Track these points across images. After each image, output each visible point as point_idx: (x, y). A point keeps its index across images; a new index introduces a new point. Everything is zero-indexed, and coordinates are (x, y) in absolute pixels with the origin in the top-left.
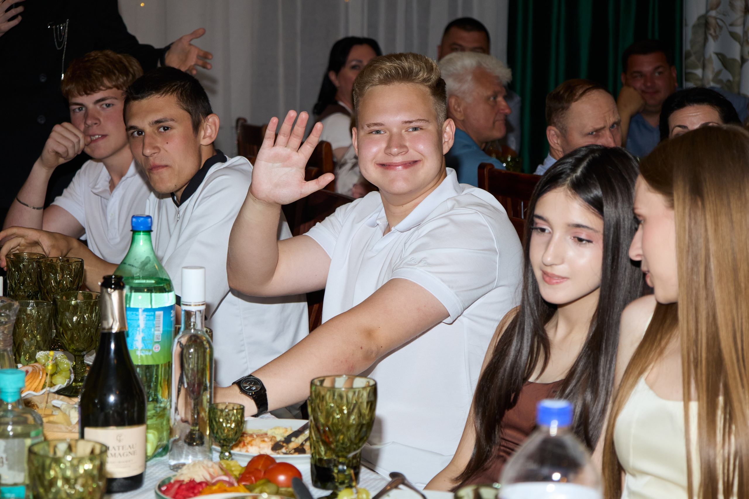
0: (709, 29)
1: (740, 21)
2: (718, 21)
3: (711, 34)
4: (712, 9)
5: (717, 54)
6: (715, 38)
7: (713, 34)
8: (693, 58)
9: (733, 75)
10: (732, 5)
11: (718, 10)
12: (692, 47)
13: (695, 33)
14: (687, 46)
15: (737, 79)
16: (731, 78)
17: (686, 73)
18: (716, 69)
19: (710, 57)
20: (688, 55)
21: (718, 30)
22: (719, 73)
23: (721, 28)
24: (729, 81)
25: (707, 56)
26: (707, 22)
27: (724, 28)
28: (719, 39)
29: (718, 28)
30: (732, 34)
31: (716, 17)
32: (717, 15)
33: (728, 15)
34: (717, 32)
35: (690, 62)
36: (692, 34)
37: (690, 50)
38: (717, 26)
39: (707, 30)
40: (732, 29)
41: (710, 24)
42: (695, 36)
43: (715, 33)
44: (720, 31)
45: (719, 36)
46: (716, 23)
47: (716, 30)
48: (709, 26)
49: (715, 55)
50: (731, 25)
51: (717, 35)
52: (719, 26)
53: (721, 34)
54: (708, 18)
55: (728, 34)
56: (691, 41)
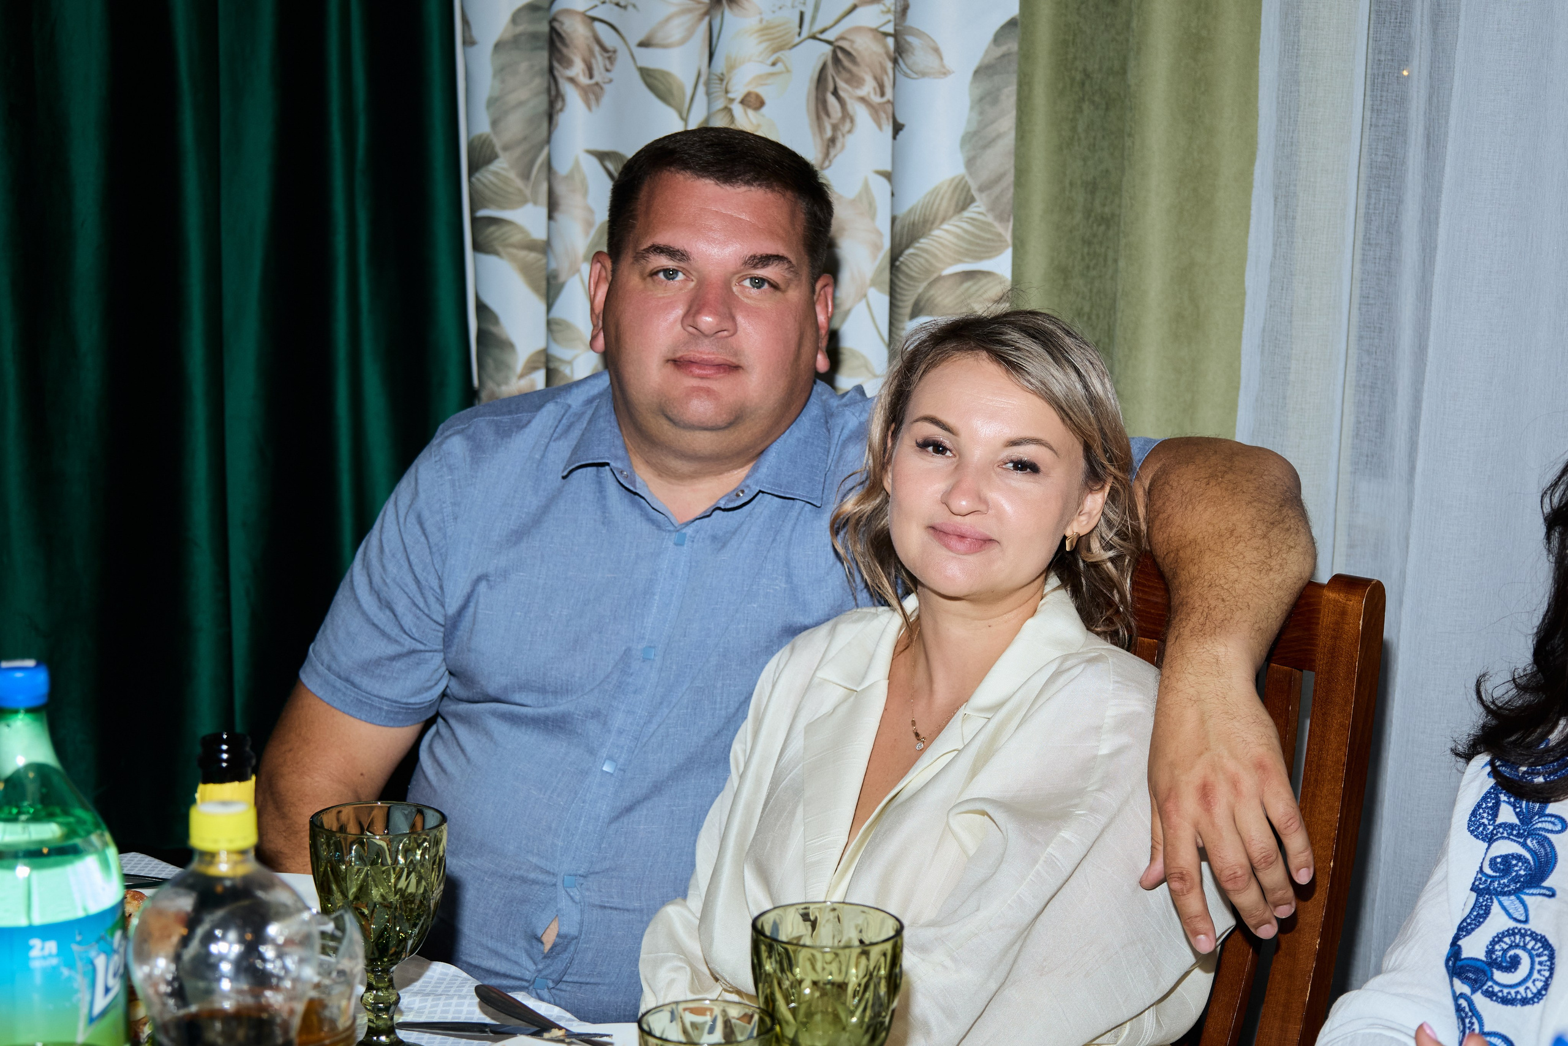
0: (568, 63)
2: (600, 28)
3: (572, 80)
5: (601, 157)
6: (593, 93)
7: (584, 80)
8: (503, 167)
12: (494, 123)
13: (506, 70)
14: (478, 124)
17: (474, 220)
19: (577, 164)
20: (482, 156)
21: (599, 62)
23: (610, 54)
25: (562, 167)
26: (559, 35)
27: (623, 56)
28: (606, 100)
29: (599, 58)
30: (649, 75)
31: (592, 13)
32: (596, 6)
33: (634, 6)
34: (596, 73)
35: (491, 182)
36: (495, 76)
37: (488, 136)
38: (597, 49)
39: (556, 64)
40: (651, 59)
41: (568, 41)
42: (503, 81)
43: (591, 76)
44: (609, 66)
45: (606, 87)
46: (592, 39)
47: (595, 66)
48: (565, 50)
49: (594, 162)
50: (643, 44)
51: (597, 84)
52: (604, 49)
53: (611, 81)
54: (561, 18)
55: (636, 76)
56: (492, 102)
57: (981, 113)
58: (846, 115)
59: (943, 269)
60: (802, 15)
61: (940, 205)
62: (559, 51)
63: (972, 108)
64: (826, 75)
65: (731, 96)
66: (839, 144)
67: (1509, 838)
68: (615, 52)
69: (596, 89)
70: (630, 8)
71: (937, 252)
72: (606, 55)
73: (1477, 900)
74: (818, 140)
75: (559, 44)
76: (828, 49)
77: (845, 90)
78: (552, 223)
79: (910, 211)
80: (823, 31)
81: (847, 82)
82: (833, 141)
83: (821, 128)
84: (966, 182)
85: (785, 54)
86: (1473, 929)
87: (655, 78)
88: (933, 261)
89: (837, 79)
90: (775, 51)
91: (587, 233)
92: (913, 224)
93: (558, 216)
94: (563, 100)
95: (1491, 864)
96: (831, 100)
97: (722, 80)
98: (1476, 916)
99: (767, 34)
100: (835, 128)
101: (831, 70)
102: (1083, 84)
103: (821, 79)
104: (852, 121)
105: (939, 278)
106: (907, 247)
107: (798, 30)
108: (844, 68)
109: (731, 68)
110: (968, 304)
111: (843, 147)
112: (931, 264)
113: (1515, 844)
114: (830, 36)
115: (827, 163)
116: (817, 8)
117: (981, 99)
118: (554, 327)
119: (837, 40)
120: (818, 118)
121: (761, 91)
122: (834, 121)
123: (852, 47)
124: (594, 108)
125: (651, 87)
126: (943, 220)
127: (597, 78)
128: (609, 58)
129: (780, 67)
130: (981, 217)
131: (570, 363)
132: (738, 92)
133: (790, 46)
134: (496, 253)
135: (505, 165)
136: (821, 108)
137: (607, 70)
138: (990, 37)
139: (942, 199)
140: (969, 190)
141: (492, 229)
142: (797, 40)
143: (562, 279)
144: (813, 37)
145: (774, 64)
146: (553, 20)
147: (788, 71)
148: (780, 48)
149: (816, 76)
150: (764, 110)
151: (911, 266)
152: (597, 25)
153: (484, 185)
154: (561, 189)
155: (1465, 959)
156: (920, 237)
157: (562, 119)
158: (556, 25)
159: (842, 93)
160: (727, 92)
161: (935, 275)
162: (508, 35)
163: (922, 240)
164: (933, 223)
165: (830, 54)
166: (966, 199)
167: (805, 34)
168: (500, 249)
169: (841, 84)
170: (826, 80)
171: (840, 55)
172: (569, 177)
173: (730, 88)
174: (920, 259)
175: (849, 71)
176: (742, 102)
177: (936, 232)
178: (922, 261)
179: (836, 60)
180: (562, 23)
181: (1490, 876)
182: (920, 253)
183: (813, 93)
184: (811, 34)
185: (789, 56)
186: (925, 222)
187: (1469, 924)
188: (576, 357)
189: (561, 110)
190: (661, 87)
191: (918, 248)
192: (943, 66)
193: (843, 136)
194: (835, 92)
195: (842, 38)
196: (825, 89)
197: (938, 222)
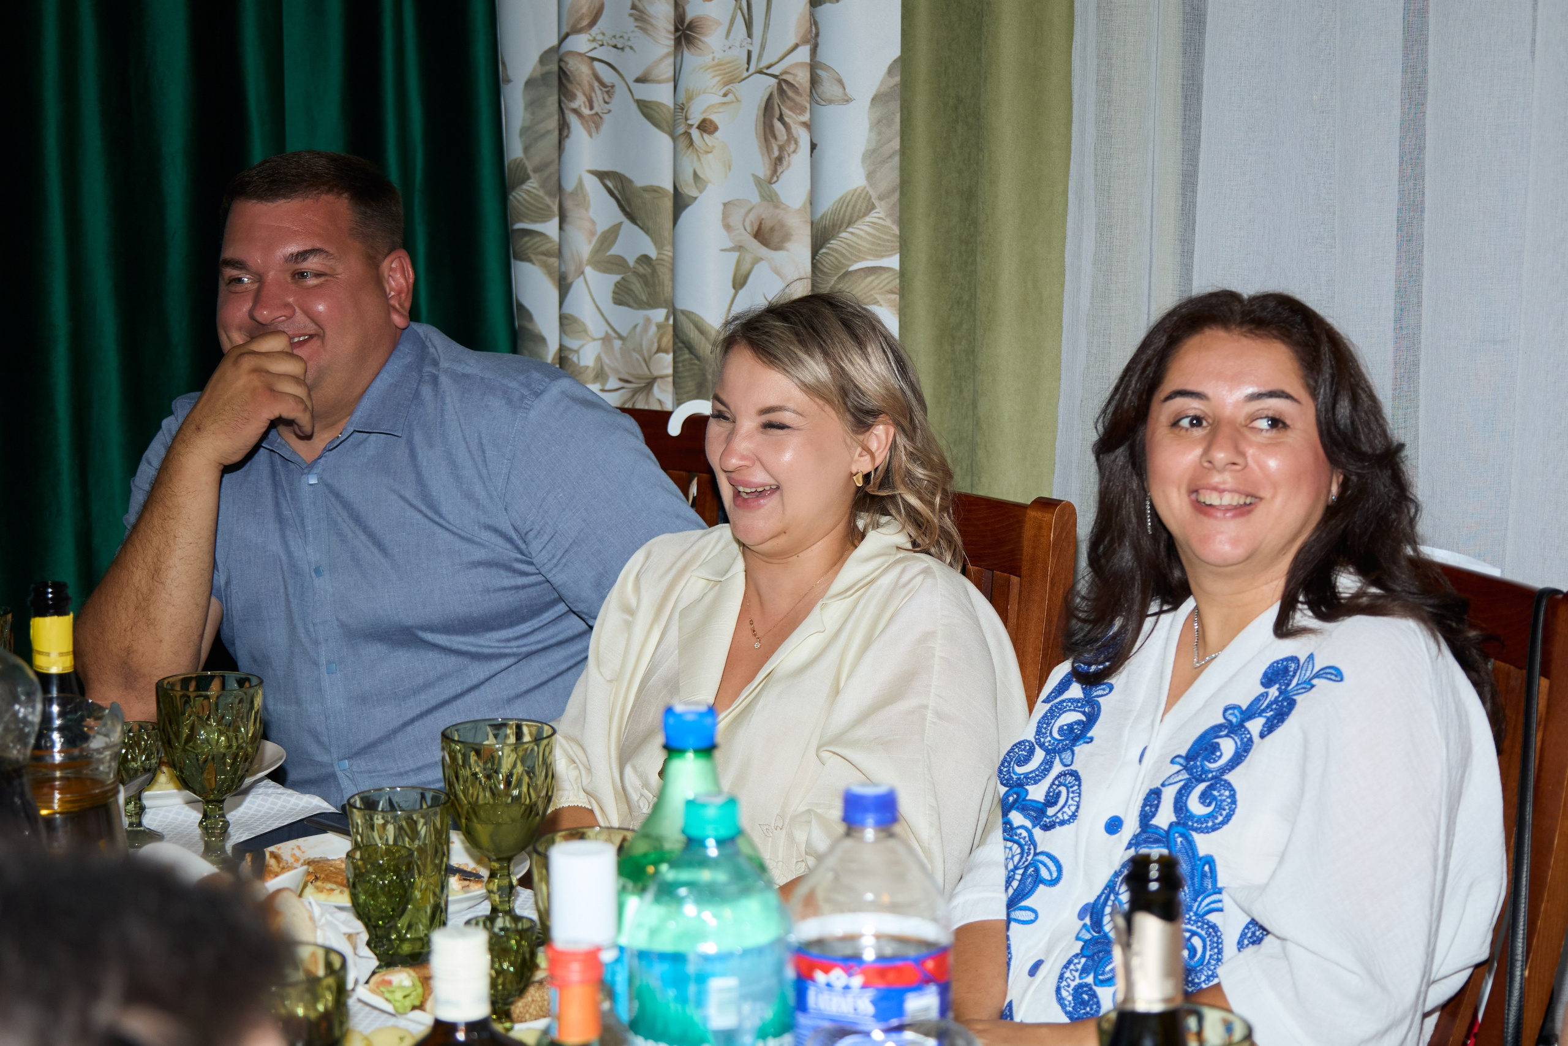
0: (572, 97)
1: (666, 69)
2: (600, 68)
3: (576, 111)
4: (576, 30)
5: (601, 176)
6: (594, 123)
7: (586, 111)
8: (532, 185)
9: (658, 243)
10: (639, 15)
11: (595, 31)
12: (526, 149)
13: (533, 105)
14: (515, 150)
15: (668, 252)
16: (653, 254)
17: (519, 233)
18: (602, 227)
19: (581, 182)
20: (521, 174)
21: (598, 96)
22: (611, 235)
23: (608, 90)
24: (645, 259)
25: (569, 186)
26: (564, 73)
27: (620, 89)
28: (605, 128)
29: (598, 92)
30: (647, 107)
31: (591, 54)
32: (595, 48)
33: (631, 48)
34: (596, 105)
35: (525, 200)
36: (526, 109)
37: (521, 160)
38: (596, 84)
39: (563, 98)
40: (646, 92)
41: (571, 78)
42: (533, 114)
43: (591, 108)
44: (607, 99)
45: (605, 116)
46: (592, 76)
47: (594, 99)
48: (569, 86)
49: (595, 180)
50: (639, 80)
51: (597, 114)
52: (602, 84)
53: (610, 111)
54: (566, 59)
55: (634, 107)
56: (524, 131)
57: (879, 134)
58: (791, 138)
59: (850, 266)
60: (749, 53)
61: (845, 212)
62: (566, 87)
63: (871, 130)
64: (773, 104)
65: (689, 122)
66: (785, 163)
67: (1074, 710)
68: (613, 86)
69: (596, 118)
70: (627, 49)
71: (844, 251)
72: (604, 89)
73: (1045, 757)
74: (767, 160)
75: (564, 81)
76: (774, 81)
77: (790, 117)
78: (562, 233)
79: (822, 217)
80: (768, 67)
81: (791, 109)
82: (779, 160)
83: (768, 148)
84: (868, 192)
85: (735, 87)
86: (1040, 780)
87: (652, 109)
88: (841, 259)
89: (782, 107)
90: (726, 84)
91: (590, 242)
92: (825, 227)
93: (566, 227)
94: (569, 128)
95: (1059, 731)
96: (778, 125)
97: (682, 109)
98: (1043, 770)
99: (719, 70)
100: (781, 148)
101: (776, 99)
102: (956, 108)
103: (768, 107)
104: (796, 143)
105: (847, 273)
106: (821, 248)
107: (746, 66)
108: (789, 98)
109: (690, 98)
110: (872, 295)
111: (789, 165)
112: (840, 262)
113: (1079, 714)
114: (775, 70)
115: (775, 179)
116: (763, 47)
117: (879, 122)
118: (565, 322)
119: (781, 74)
120: (766, 140)
121: (714, 118)
122: (781, 143)
123: (794, 80)
124: (594, 134)
125: (648, 117)
126: (849, 224)
127: (597, 109)
128: (608, 92)
129: (730, 97)
130: (881, 222)
131: (577, 352)
132: (695, 120)
133: (739, 79)
134: (530, 261)
135: (535, 185)
136: (768, 132)
137: (606, 103)
138: (885, 69)
139: (847, 206)
140: (870, 197)
141: (526, 239)
142: (746, 74)
143: (570, 280)
144: (761, 72)
145: (725, 95)
146: (560, 60)
147: (738, 101)
148: (731, 82)
149: (763, 105)
150: (717, 134)
151: (825, 263)
152: (596, 64)
153: (518, 201)
154: (569, 204)
155: (1030, 800)
156: (830, 239)
157: (569, 143)
158: (563, 64)
159: (786, 119)
160: (686, 119)
161: (843, 271)
162: (538, 74)
163: (832, 242)
164: (840, 227)
165: (776, 85)
166: (867, 207)
167: (752, 69)
168: (533, 257)
169: (786, 111)
170: (773, 108)
171: (785, 87)
172: (575, 193)
173: (688, 116)
174: (830, 258)
175: (793, 100)
176: (699, 127)
177: (843, 235)
178: (832, 259)
179: (781, 91)
180: (567, 63)
181: (1056, 740)
182: (831, 252)
183: (762, 119)
184: (758, 69)
185: (740, 89)
186: (834, 225)
187: (1037, 775)
188: (582, 346)
189: (567, 136)
190: (656, 115)
191: (829, 248)
192: (846, 95)
193: (789, 155)
194: (781, 119)
195: (785, 72)
196: (772, 116)
197: (845, 225)
